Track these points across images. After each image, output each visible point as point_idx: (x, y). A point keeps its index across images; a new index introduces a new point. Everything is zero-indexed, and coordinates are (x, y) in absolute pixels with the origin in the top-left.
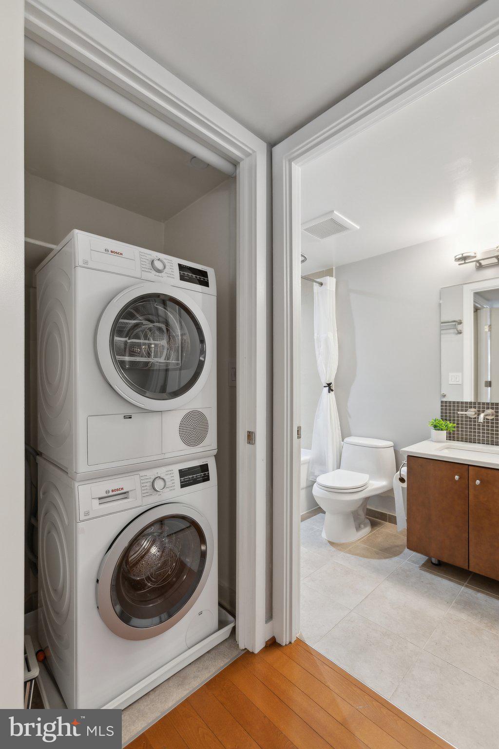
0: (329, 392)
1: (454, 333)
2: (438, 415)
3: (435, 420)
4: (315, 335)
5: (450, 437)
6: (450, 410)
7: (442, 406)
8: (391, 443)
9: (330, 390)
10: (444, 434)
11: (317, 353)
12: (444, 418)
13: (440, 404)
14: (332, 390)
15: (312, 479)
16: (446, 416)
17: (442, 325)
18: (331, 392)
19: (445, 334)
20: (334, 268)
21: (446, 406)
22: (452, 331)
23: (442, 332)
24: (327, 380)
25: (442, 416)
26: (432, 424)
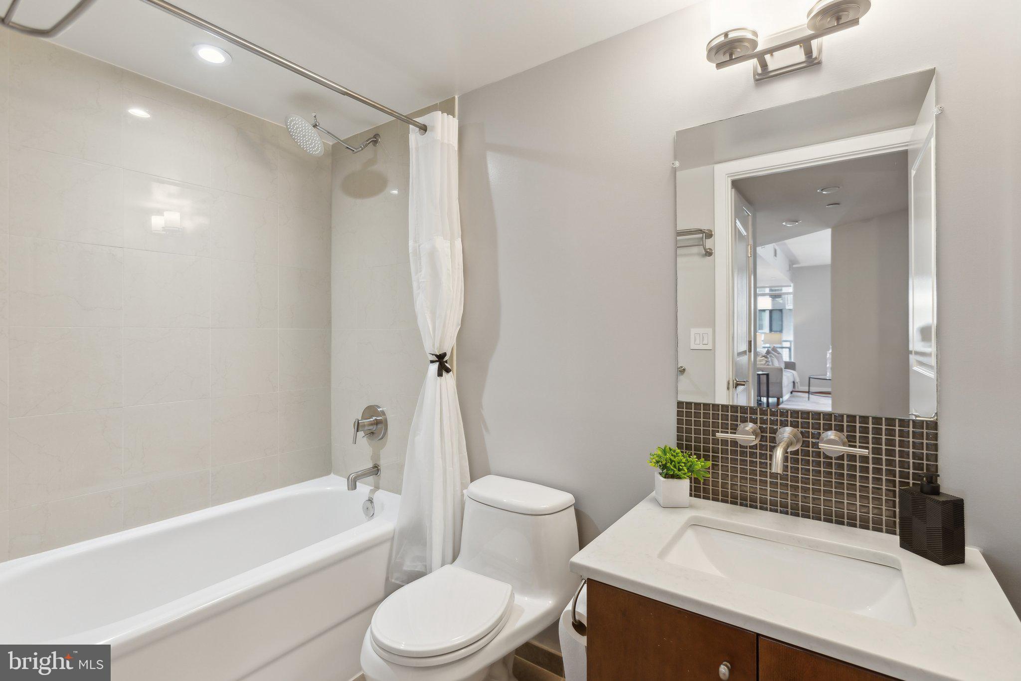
0: (440, 374)
1: (699, 254)
2: (670, 439)
3: (664, 452)
4: (411, 243)
5: (697, 489)
6: (697, 423)
7: (679, 413)
8: (567, 498)
9: (443, 369)
10: (684, 485)
11: (415, 285)
12: (683, 444)
13: (674, 409)
14: (448, 371)
15: (397, 579)
16: (689, 439)
17: (679, 238)
18: (444, 373)
19: (685, 255)
20: (456, 97)
21: (689, 414)
22: (695, 250)
23: (680, 251)
24: (437, 345)
25: (679, 438)
26: (658, 462)
